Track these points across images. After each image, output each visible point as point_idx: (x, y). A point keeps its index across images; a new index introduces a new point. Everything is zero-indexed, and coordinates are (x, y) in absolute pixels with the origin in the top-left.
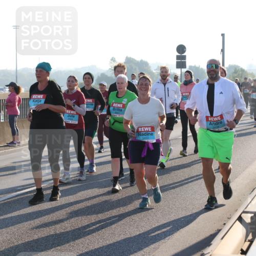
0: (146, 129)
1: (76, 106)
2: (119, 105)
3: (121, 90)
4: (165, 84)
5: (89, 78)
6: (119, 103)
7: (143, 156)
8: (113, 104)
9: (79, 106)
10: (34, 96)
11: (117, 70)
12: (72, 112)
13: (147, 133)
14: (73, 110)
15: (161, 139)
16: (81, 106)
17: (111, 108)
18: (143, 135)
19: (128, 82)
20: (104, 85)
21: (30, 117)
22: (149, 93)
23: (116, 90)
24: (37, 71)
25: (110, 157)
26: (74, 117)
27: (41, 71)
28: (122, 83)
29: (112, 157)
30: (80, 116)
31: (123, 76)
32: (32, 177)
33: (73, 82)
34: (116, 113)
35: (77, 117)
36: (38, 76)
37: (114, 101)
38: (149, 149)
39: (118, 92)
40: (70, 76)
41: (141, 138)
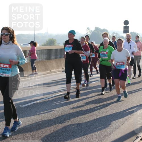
0: (120, 63)
1: (85, 52)
2: (104, 53)
3: (106, 46)
4: (129, 43)
5: (88, 38)
6: (104, 52)
7: (119, 76)
8: (102, 52)
9: (86, 52)
10: (67, 46)
11: (104, 35)
12: (83, 55)
13: (121, 66)
14: (84, 54)
15: (128, 68)
16: (87, 52)
17: (101, 54)
18: (119, 66)
19: (109, 41)
20: (93, 43)
21: (65, 56)
22: (122, 46)
23: (103, 45)
24: (69, 34)
25: (100, 78)
26: (84, 57)
27: (71, 34)
28: (106, 42)
29: (101, 78)
30: (87, 56)
31: (106, 38)
32: (66, 86)
33: (83, 40)
34: (103, 56)
35: (85, 57)
36: (69, 37)
37: (102, 51)
38: (122, 72)
39: (104, 46)
40: (82, 38)
41: (118, 68)
